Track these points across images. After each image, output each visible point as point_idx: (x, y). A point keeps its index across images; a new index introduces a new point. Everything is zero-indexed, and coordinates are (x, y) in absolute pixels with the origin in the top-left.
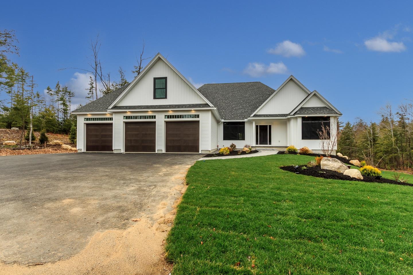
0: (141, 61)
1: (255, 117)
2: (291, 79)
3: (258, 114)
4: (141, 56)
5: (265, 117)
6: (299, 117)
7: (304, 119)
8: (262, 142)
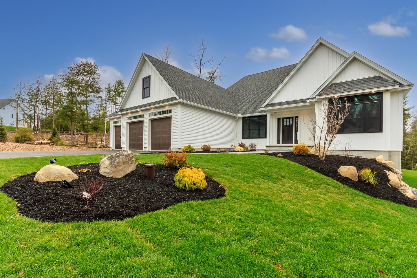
1: (268, 107)
2: (321, 44)
7: (330, 101)
8: (286, 139)
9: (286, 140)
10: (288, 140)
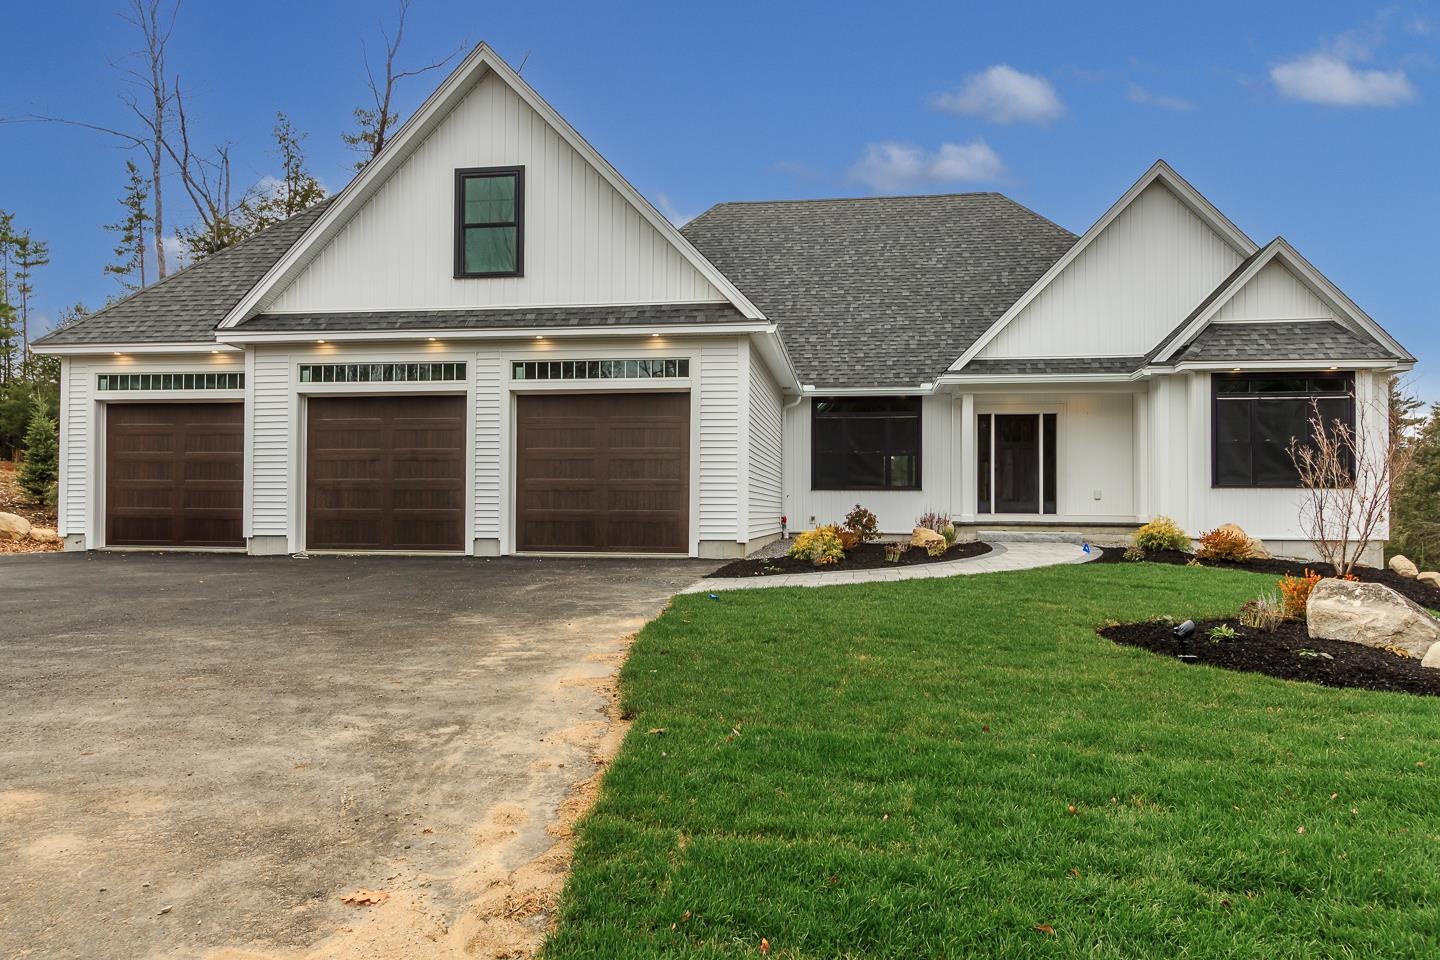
0: (390, 83)
1: (976, 372)
2: (1159, 182)
3: (993, 355)
4: (391, 56)
5: (1022, 371)
6: (1198, 372)
7: (1221, 381)
8: (1011, 497)
9: (1010, 500)
10: (1016, 498)
